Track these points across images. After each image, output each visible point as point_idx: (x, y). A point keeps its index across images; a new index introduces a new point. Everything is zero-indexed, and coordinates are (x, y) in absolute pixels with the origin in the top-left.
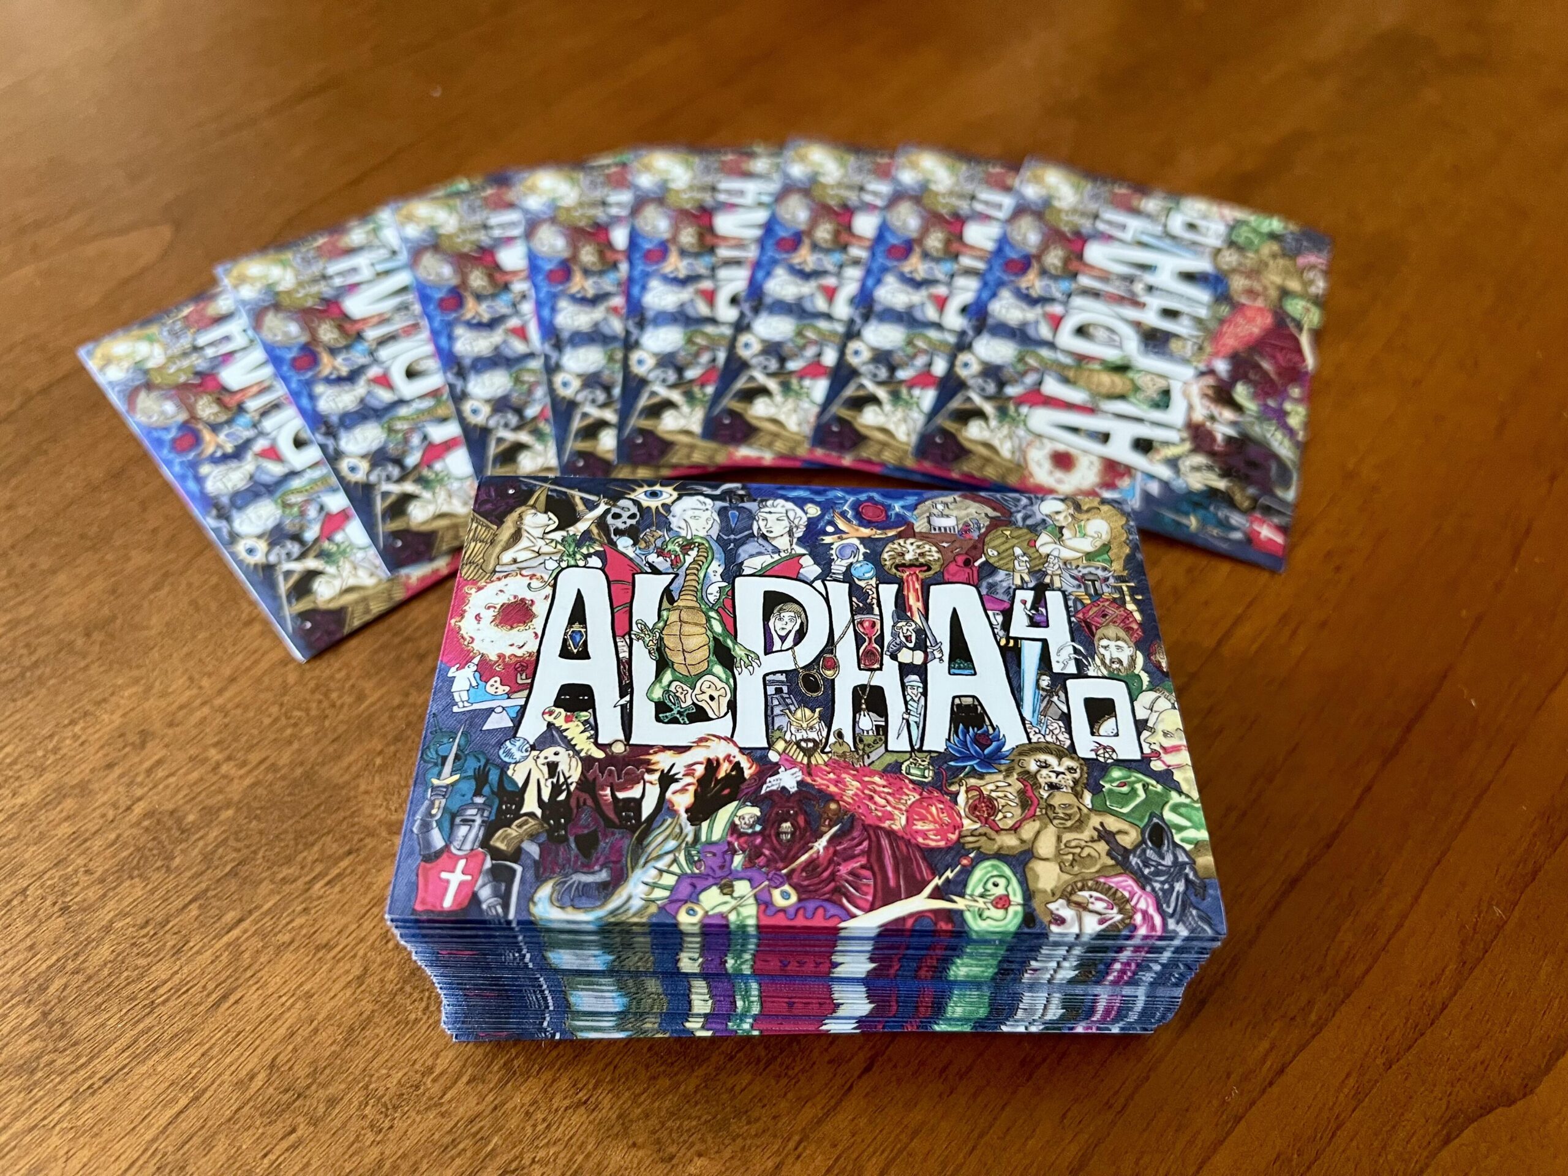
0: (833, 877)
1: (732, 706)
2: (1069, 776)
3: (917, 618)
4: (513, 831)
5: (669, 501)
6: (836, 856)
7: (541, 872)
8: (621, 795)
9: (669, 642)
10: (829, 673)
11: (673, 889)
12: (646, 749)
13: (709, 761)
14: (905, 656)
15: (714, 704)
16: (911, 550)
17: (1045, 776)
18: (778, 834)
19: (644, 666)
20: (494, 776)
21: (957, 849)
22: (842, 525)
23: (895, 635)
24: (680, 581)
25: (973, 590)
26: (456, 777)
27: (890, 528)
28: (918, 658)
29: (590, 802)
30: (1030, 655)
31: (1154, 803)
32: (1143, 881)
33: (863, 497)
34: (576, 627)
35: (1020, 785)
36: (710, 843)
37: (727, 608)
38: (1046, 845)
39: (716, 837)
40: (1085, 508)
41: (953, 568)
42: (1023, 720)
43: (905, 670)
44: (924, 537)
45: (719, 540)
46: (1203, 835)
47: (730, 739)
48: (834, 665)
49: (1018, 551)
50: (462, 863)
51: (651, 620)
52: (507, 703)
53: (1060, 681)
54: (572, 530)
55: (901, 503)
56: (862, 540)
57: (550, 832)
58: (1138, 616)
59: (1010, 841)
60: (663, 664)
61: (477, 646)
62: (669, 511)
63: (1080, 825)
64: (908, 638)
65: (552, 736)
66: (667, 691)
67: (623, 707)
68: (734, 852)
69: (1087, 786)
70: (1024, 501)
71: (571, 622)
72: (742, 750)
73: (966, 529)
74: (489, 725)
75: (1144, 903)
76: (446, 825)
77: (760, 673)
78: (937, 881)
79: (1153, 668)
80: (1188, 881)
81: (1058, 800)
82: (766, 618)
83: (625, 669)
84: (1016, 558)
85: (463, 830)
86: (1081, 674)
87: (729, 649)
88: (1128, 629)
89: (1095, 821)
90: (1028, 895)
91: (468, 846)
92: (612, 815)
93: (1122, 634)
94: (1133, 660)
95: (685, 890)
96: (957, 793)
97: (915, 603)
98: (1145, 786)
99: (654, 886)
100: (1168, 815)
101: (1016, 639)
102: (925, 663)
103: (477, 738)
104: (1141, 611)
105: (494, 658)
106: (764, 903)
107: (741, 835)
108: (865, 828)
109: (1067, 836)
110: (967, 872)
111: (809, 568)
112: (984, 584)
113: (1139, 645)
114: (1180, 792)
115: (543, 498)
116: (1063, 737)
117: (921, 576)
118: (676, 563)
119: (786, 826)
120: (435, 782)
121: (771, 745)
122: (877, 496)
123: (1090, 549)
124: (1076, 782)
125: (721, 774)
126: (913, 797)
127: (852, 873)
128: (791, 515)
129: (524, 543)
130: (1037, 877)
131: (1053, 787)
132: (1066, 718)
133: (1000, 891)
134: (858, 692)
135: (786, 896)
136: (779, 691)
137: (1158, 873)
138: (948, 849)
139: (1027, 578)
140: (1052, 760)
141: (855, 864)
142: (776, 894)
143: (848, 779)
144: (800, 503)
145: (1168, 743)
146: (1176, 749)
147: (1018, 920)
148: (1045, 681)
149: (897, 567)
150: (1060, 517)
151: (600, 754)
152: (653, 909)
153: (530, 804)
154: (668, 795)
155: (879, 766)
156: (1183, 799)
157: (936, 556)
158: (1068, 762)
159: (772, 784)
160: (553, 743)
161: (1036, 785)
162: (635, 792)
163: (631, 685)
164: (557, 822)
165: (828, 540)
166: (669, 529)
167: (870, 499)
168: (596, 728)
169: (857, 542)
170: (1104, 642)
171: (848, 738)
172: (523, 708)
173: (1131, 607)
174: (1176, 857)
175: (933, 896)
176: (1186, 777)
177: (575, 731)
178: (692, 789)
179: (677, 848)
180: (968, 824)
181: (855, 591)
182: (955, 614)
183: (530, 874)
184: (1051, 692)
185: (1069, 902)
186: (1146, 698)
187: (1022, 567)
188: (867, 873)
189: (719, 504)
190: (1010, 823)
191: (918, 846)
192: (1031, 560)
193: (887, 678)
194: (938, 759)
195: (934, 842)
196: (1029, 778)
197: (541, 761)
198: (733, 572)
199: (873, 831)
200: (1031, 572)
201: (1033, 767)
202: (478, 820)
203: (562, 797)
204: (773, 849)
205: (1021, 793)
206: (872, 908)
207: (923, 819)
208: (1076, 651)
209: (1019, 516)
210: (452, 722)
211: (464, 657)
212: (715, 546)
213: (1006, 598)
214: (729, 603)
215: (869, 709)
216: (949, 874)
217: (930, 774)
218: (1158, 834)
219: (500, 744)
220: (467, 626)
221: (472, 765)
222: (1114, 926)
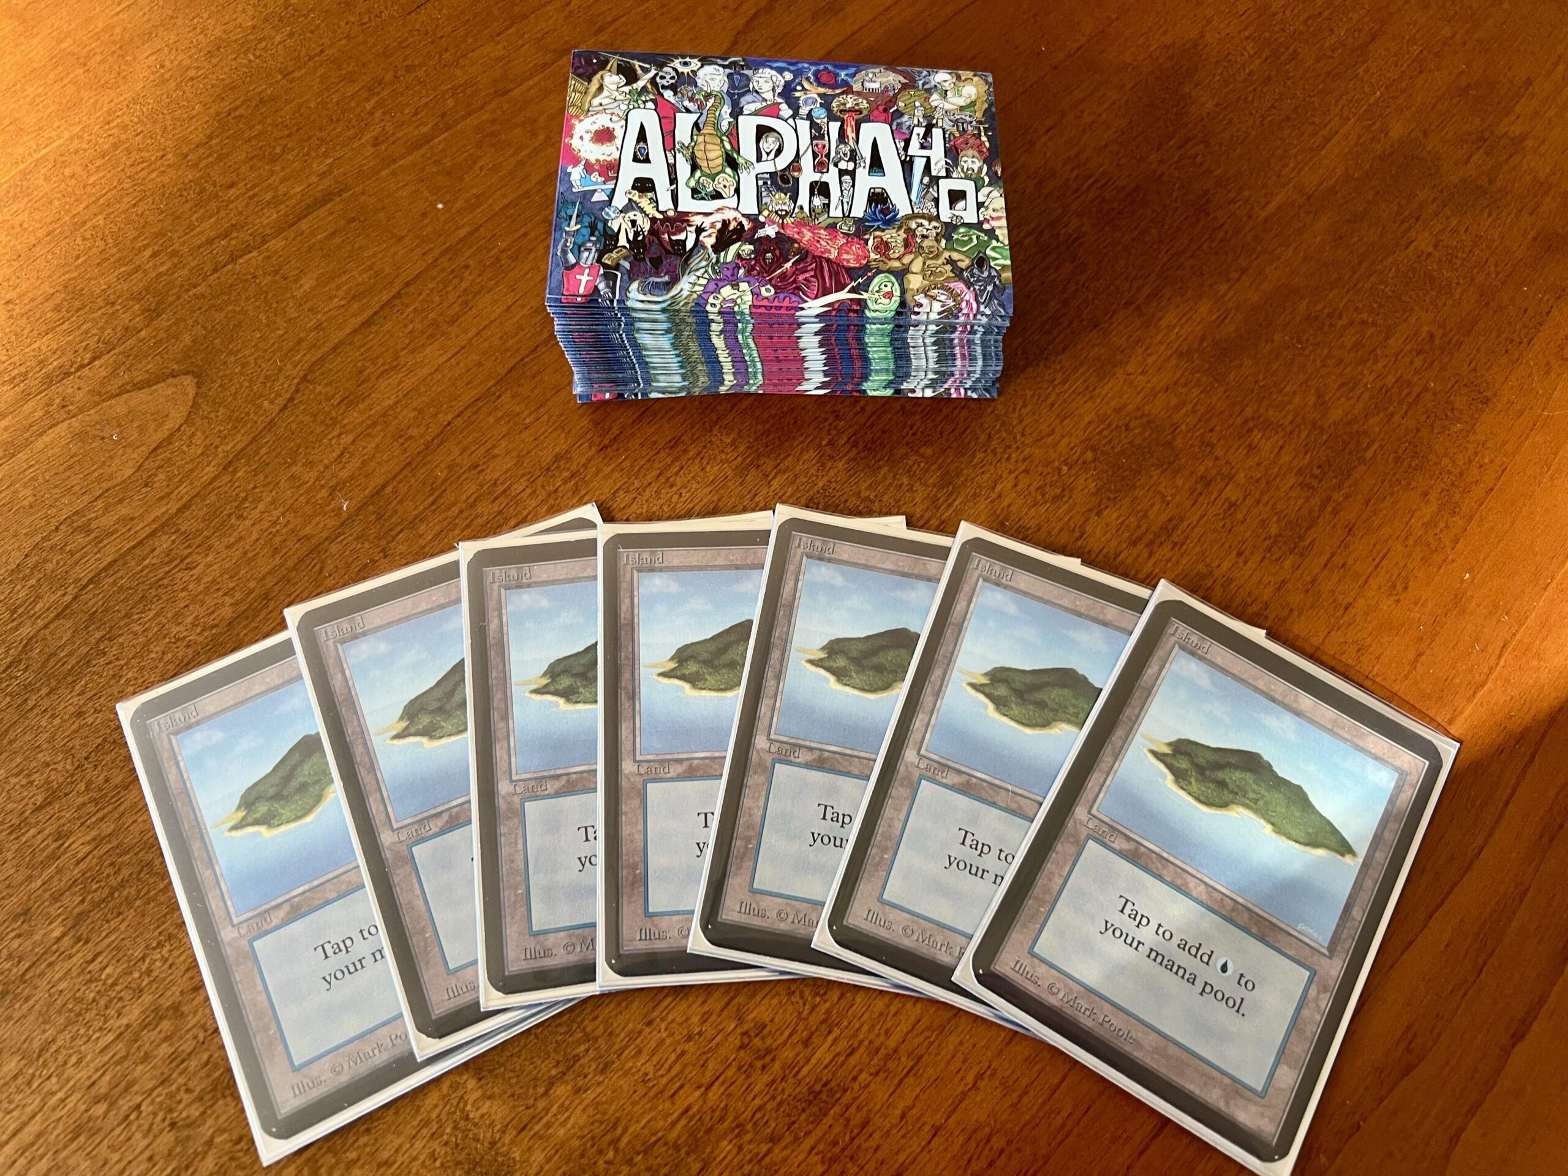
0: (795, 281)
1: (737, 191)
2: (934, 231)
3: (851, 143)
4: (614, 255)
5: (695, 69)
6: (797, 270)
7: (631, 276)
8: (674, 238)
9: (698, 154)
10: (796, 174)
11: (705, 286)
12: (687, 214)
13: (724, 221)
14: (843, 165)
15: (726, 190)
16: (850, 101)
17: (920, 231)
18: (764, 260)
19: (683, 169)
20: (600, 226)
21: (867, 268)
22: (806, 85)
23: (837, 153)
24: (703, 118)
25: (888, 127)
26: (579, 226)
27: (837, 88)
28: (851, 166)
29: (656, 241)
30: (919, 166)
31: (982, 245)
32: (969, 285)
33: (822, 67)
34: (642, 145)
35: (905, 236)
36: (725, 263)
37: (733, 134)
38: (917, 266)
39: (729, 259)
40: (963, 78)
41: (876, 113)
42: (911, 201)
43: (842, 173)
44: (859, 94)
45: (728, 93)
46: (1008, 262)
47: (737, 209)
48: (800, 170)
49: (917, 104)
50: (587, 271)
51: (687, 141)
52: (604, 187)
53: (935, 180)
54: (635, 86)
55: (845, 72)
56: (819, 95)
57: (635, 256)
58: (987, 144)
59: (896, 264)
60: (695, 167)
61: (582, 154)
62: (695, 75)
63: (937, 257)
64: (845, 155)
65: (631, 206)
66: (698, 182)
67: (672, 191)
68: (739, 268)
69: (943, 236)
70: (925, 73)
71: (638, 142)
72: (743, 215)
73: (886, 89)
74: (594, 199)
75: (969, 296)
76: (576, 251)
77: (753, 173)
78: (853, 284)
79: (991, 174)
80: (995, 285)
81: (926, 243)
82: (758, 141)
83: (672, 170)
84: (916, 107)
85: (586, 254)
86: (948, 175)
87: (734, 159)
88: (980, 152)
89: (946, 254)
90: (903, 292)
91: (589, 262)
92: (669, 248)
93: (976, 154)
94: (980, 169)
95: (712, 287)
96: (868, 240)
97: (851, 134)
98: (978, 237)
99: (694, 284)
100: (989, 252)
101: (911, 157)
102: (855, 169)
103: (588, 205)
104: (989, 141)
105: (593, 161)
106: (756, 294)
107: (742, 259)
108: (814, 257)
109: (928, 262)
110: (871, 279)
111: (786, 111)
112: (895, 123)
113: (985, 161)
114: (998, 240)
115: (615, 65)
116: (934, 211)
117: (856, 117)
118: (701, 107)
119: (769, 255)
120: (567, 229)
121: (760, 212)
122: (830, 68)
123: (963, 104)
124: (937, 234)
125: (731, 228)
126: (843, 241)
127: (805, 279)
128: (774, 79)
129: (605, 93)
130: (909, 282)
131: (924, 237)
132: (936, 200)
133: (888, 289)
134: (813, 185)
135: (768, 290)
136: (765, 183)
137: (978, 281)
138: (860, 268)
139: (921, 120)
140: (925, 222)
141: (807, 275)
142: (763, 289)
143: (805, 231)
144: (780, 71)
145: (994, 215)
146: (999, 218)
147: (897, 304)
148: (926, 180)
149: (841, 111)
150: (946, 84)
151: (660, 216)
152: (695, 296)
153: (622, 241)
154: (701, 238)
155: (824, 225)
156: (999, 244)
157: (866, 105)
158: (934, 224)
159: (761, 233)
160: (633, 209)
161: (914, 236)
162: (682, 236)
163: (676, 178)
164: (638, 250)
165: (797, 94)
166: (696, 86)
167: (826, 69)
168: (657, 202)
169: (816, 96)
170: (964, 159)
171: (806, 210)
172: (614, 190)
173: (984, 139)
174: (990, 273)
175: (849, 292)
176: (1003, 234)
177: (644, 203)
178: (714, 235)
179: (707, 265)
180: (873, 256)
181: (813, 125)
182: (875, 141)
183: (626, 277)
184: (928, 186)
185: (926, 295)
186: (985, 190)
187: (919, 113)
188: (814, 279)
189: (728, 71)
190: (897, 255)
191: (843, 266)
192: (925, 109)
193: (831, 177)
194: (858, 221)
195: (853, 264)
196: (911, 232)
197: (626, 219)
198: (737, 112)
199: (819, 259)
200: (924, 117)
201: (914, 226)
202: (594, 249)
203: (640, 238)
204: (762, 267)
205: (906, 241)
206: (816, 297)
207: (847, 253)
208: (947, 163)
209: (920, 83)
210: (572, 197)
211: (576, 161)
212: (726, 97)
213: (907, 132)
214: (734, 132)
215: (819, 194)
216: (860, 280)
217: (853, 229)
218: (981, 262)
219: (602, 209)
220: (575, 143)
221: (587, 220)
222: (950, 308)
